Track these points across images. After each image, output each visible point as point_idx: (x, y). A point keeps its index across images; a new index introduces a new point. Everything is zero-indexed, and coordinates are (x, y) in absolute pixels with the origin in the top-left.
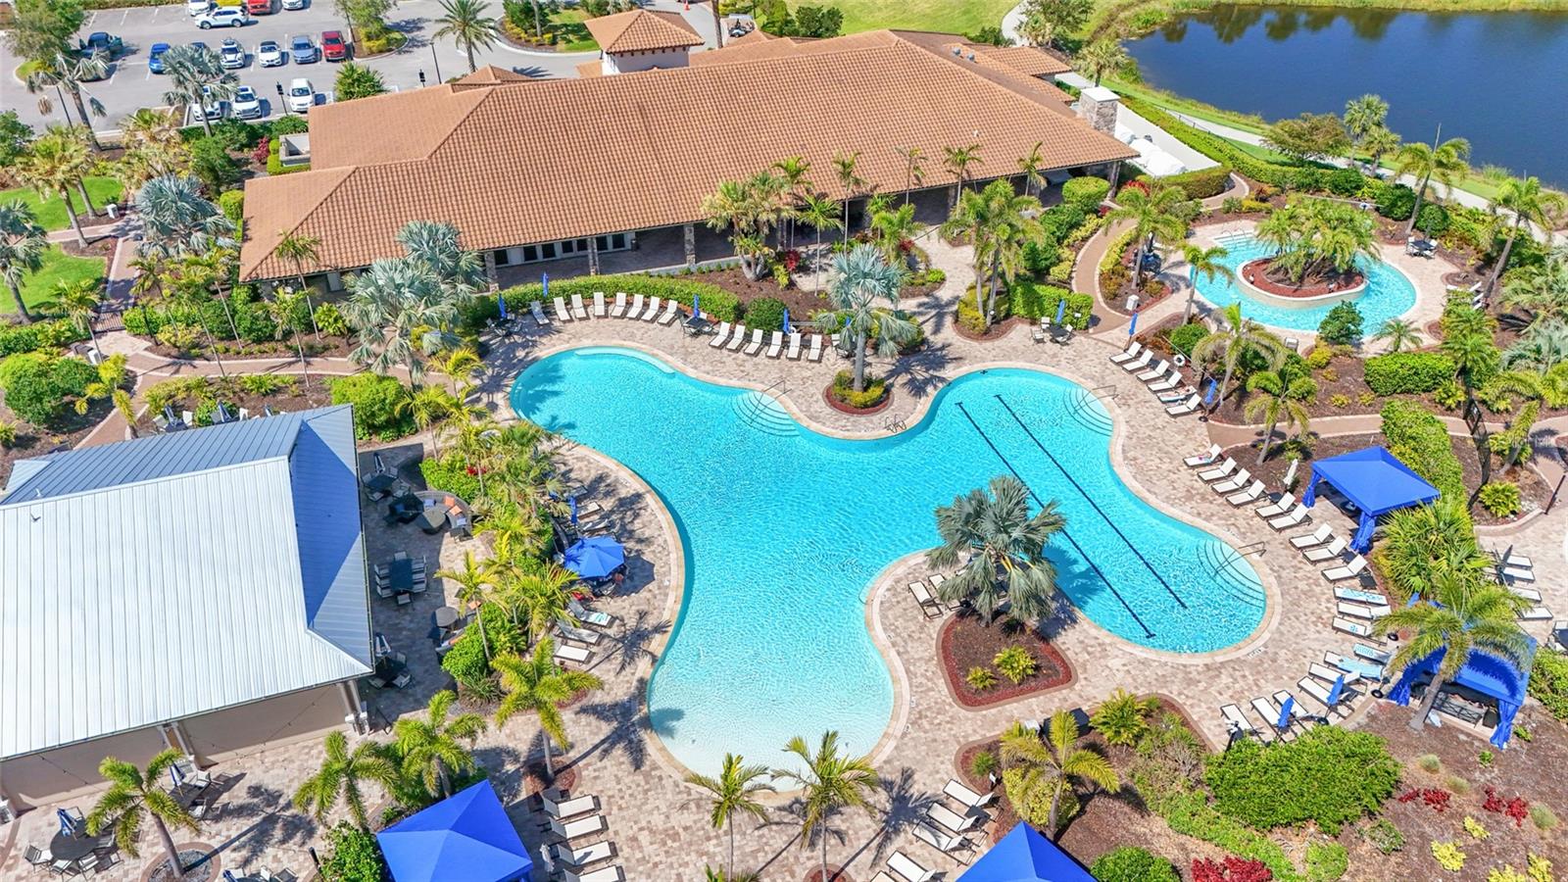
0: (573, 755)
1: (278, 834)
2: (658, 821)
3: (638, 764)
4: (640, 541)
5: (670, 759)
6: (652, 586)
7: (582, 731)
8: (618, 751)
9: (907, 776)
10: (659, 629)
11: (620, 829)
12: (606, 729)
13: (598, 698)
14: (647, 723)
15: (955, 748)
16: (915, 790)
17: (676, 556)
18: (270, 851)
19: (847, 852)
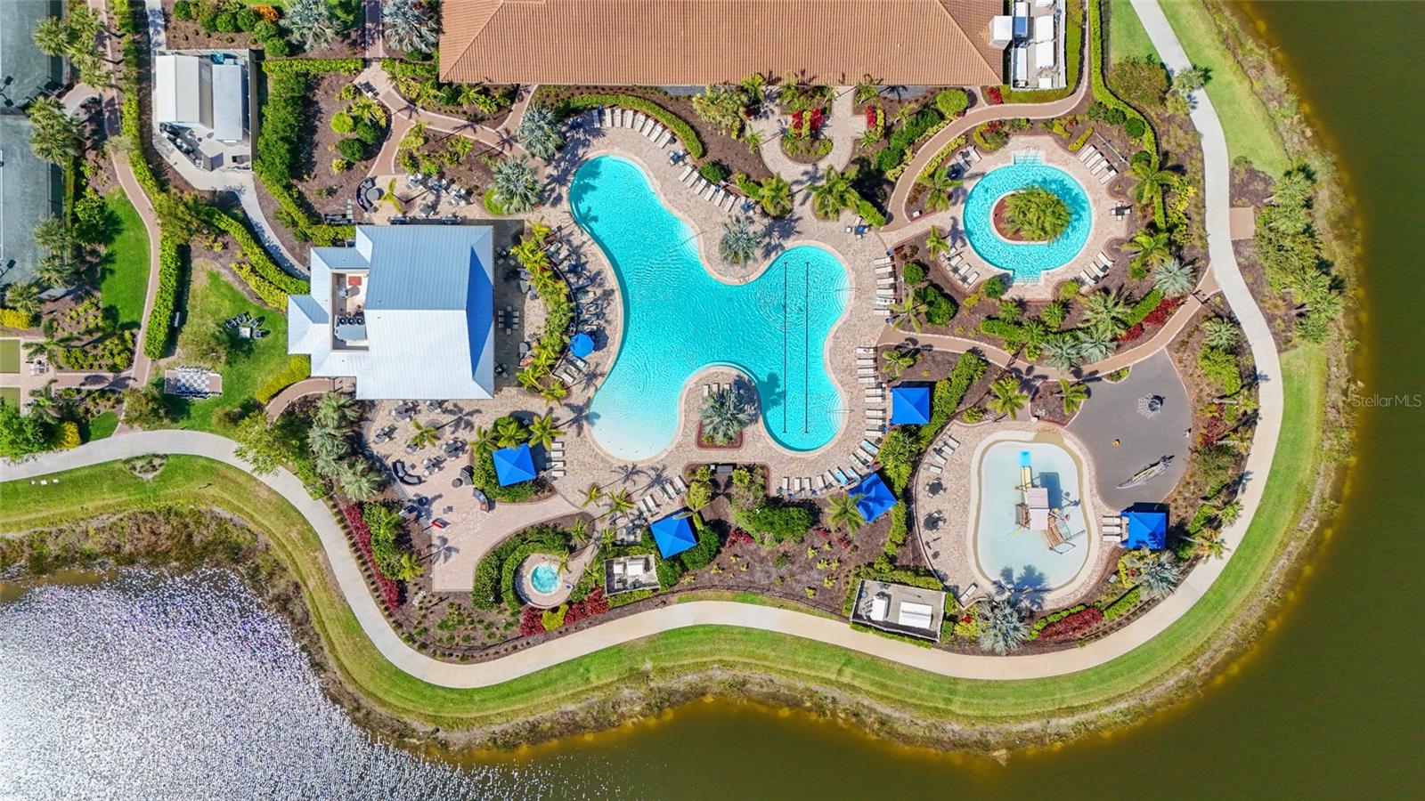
0: (559, 423)
1: (463, 425)
2: (581, 457)
3: (579, 434)
4: (607, 321)
5: (591, 435)
6: (605, 349)
7: (564, 414)
8: (574, 426)
9: (664, 468)
10: (602, 375)
11: (568, 458)
12: (573, 415)
13: (573, 401)
14: (587, 418)
15: (686, 462)
16: (665, 474)
17: (619, 335)
18: (460, 430)
19: (636, 488)
